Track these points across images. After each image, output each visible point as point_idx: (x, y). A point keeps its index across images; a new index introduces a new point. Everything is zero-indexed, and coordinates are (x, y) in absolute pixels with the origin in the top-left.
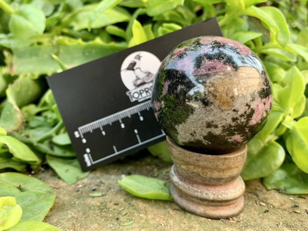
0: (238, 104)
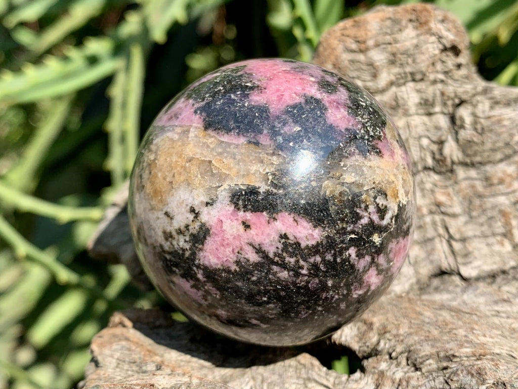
0: (175, 203)
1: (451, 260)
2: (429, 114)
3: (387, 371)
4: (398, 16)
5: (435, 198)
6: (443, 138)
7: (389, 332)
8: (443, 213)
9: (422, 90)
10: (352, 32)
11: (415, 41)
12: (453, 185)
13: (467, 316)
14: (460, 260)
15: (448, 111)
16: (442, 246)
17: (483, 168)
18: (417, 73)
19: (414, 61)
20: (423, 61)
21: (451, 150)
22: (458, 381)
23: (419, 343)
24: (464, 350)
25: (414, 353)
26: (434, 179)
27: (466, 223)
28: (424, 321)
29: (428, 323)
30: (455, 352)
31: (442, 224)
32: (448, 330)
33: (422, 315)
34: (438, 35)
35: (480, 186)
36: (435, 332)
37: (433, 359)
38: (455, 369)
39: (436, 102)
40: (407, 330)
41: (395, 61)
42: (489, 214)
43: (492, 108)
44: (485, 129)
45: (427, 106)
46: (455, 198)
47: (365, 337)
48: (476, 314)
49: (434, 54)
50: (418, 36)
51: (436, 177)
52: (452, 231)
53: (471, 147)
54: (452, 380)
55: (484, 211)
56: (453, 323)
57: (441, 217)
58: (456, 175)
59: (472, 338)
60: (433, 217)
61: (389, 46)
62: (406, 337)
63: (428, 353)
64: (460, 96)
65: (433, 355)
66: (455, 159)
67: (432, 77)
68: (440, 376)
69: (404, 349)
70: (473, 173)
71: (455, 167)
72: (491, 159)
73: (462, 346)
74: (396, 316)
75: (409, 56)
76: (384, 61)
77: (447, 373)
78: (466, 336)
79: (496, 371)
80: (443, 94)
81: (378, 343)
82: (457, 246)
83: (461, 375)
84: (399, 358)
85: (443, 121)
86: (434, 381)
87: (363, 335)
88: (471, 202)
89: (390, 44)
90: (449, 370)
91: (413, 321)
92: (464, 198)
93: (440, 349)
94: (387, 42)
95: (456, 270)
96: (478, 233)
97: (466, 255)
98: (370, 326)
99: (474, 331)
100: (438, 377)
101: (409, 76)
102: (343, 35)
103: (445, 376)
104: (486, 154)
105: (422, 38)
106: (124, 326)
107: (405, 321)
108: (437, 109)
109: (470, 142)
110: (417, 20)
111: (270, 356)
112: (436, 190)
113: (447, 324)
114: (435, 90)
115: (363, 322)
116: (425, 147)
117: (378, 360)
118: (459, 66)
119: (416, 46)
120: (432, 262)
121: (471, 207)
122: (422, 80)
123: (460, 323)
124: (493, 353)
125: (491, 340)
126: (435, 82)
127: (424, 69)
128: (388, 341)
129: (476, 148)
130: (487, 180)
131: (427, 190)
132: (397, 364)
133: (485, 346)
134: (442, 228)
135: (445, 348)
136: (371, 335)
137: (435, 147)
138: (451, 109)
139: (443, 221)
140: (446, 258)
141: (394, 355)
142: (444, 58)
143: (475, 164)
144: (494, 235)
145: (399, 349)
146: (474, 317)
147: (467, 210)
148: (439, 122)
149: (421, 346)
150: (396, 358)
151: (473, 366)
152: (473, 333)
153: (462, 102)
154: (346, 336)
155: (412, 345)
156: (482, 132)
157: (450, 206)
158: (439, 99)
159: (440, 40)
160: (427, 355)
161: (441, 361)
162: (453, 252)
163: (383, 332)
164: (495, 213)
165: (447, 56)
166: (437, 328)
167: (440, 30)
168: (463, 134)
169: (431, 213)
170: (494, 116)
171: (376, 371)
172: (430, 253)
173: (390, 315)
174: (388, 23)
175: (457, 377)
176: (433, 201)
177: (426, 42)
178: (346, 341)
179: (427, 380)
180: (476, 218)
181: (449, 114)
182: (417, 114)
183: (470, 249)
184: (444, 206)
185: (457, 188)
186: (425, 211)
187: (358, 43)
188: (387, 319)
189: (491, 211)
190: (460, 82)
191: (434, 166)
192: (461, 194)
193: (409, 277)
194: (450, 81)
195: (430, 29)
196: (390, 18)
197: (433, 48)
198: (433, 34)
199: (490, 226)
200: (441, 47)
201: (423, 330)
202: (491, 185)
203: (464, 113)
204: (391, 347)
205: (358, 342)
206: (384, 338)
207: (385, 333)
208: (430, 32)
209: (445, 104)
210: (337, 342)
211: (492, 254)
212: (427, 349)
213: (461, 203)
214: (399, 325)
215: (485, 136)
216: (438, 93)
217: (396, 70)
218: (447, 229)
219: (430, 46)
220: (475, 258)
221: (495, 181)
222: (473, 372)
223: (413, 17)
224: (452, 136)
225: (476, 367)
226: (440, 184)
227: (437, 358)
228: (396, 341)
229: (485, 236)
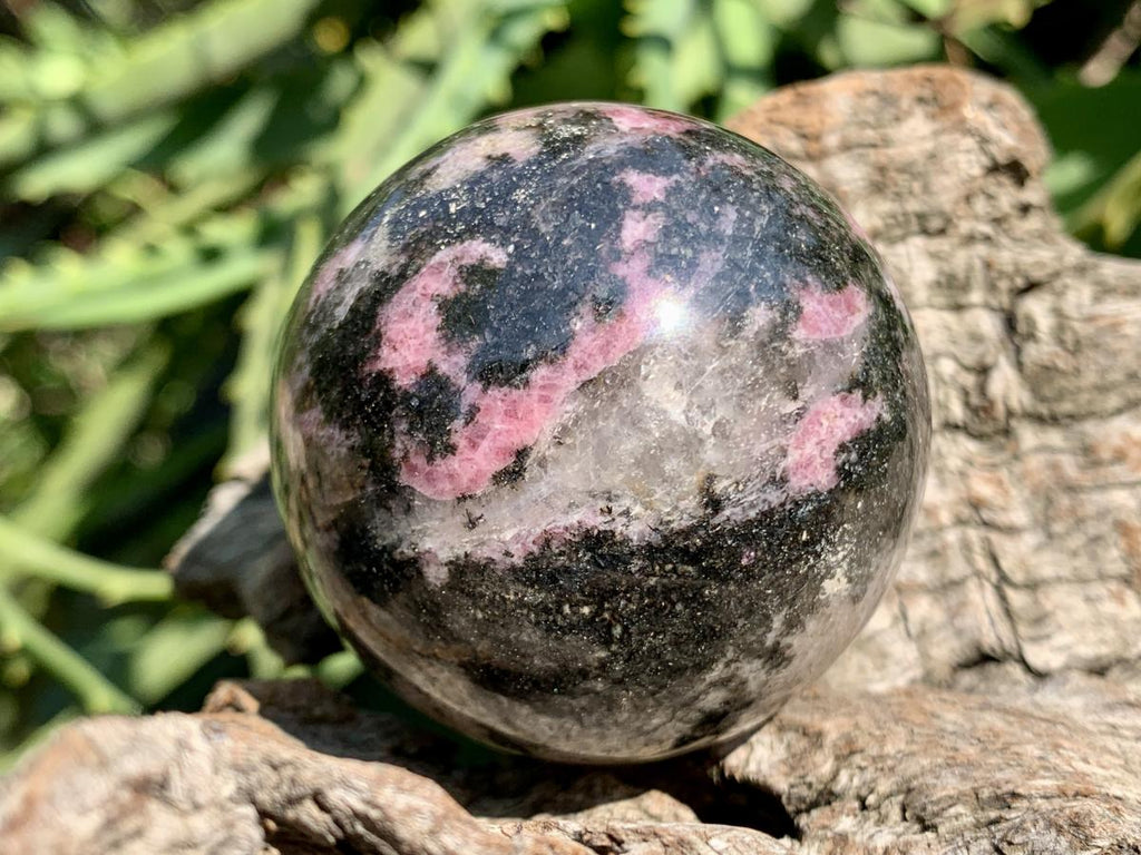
1: (1004, 629)
2: (958, 308)
3: (855, 833)
4: (894, 89)
5: (969, 488)
6: (989, 360)
7: (862, 751)
8: (986, 524)
9: (942, 255)
10: (792, 115)
11: (929, 145)
12: (1010, 463)
13: (1044, 725)
14: (1023, 630)
15: (1000, 303)
16: (983, 597)
17: (1078, 427)
18: (933, 215)
19: (926, 189)
20: (946, 192)
21: (1006, 385)
22: (1024, 844)
23: (931, 771)
24: (1039, 783)
25: (920, 793)
26: (966, 448)
27: (1039, 549)
28: (943, 730)
29: (954, 733)
30: (1017, 787)
31: (984, 549)
32: (999, 745)
33: (938, 717)
34: (980, 136)
35: (1070, 466)
36: (971, 751)
37: (964, 804)
38: (1018, 820)
39: (972, 281)
40: (903, 746)
41: (885, 185)
42: (1092, 529)
43: (1097, 299)
44: (1084, 342)
45: (952, 290)
46: (1014, 492)
47: (803, 763)
48: (1063, 724)
49: (969, 175)
50: (936, 134)
51: (970, 446)
52: (1005, 564)
53: (1050, 380)
54: (1010, 843)
55: (1080, 522)
56: (1013, 735)
57: (983, 532)
58: (1016, 440)
59: (1058, 762)
60: (964, 533)
61: (872, 152)
62: (900, 761)
63: (952, 792)
64: (1025, 271)
65: (965, 795)
66: (1015, 404)
67: (965, 227)
68: (982, 838)
69: (895, 787)
70: (1055, 437)
71: (1014, 423)
72: (1097, 407)
73: (1033, 775)
74: (877, 721)
75: (915, 176)
76: (861, 183)
77: (999, 831)
78: (1041, 758)
79: (1116, 822)
80: (988, 265)
81: (835, 776)
82: (1017, 599)
83: (1033, 830)
84: (883, 806)
85: (989, 325)
86: (968, 849)
87: (800, 759)
88: (1049, 502)
89: (874, 146)
90: (1004, 825)
91: (916, 730)
92: (1035, 492)
93: (981, 783)
94: (866, 142)
95: (1015, 653)
96: (1065, 572)
97: (1040, 620)
98: (816, 739)
99: (1061, 751)
100: (977, 839)
101: (914, 221)
102: (771, 121)
103: (994, 837)
104: (1084, 397)
105: (946, 139)
106: (239, 709)
107: (900, 729)
108: (976, 296)
109: (1048, 370)
110: (935, 99)
111: (579, 797)
112: (972, 472)
113: (997, 735)
114: (971, 257)
115: (801, 731)
116: (947, 378)
117: (833, 811)
118: (1025, 209)
119: (932, 157)
120: (959, 633)
121: (1051, 513)
122: (942, 232)
123: (1028, 735)
124: (1108, 795)
125: (1100, 771)
126: (970, 239)
127: (948, 207)
128: (857, 771)
129: (1063, 382)
130: (1089, 454)
131: (952, 472)
132: (879, 820)
133: (1088, 778)
134: (984, 557)
135: (993, 780)
136: (818, 757)
137: (969, 380)
138: (1005, 300)
139: (987, 543)
140: (993, 623)
141: (871, 800)
142: (993, 189)
143: (1059, 417)
144: (1103, 577)
145: (884, 786)
146: (1060, 728)
147: (1041, 518)
148: (978, 326)
149: (937, 778)
150: (878, 807)
151: (1061, 811)
152: (1058, 753)
153: (1031, 287)
154: (759, 764)
155: (915, 777)
156: (1076, 349)
157: (1004, 509)
158: (979, 276)
159: (984, 146)
160: (951, 797)
161: (983, 809)
162: (1008, 613)
163: (845, 752)
164: (1104, 528)
165: (1000, 184)
166: (975, 742)
167: (984, 124)
168: (1032, 353)
169: (960, 522)
170: (1102, 316)
171: (829, 834)
172: (954, 614)
173: (863, 720)
174: (871, 102)
175: (1023, 834)
176: (964, 495)
177: (953, 148)
178: (759, 771)
179: (950, 847)
180: (1061, 537)
181: (1002, 310)
182: (932, 306)
183: (1048, 606)
184: (990, 509)
185: (1018, 468)
186: (945, 517)
187: (804, 141)
188: (857, 726)
189: (1096, 523)
190: (1025, 245)
191: (967, 421)
192: (1027, 483)
193: (906, 664)
194: (1004, 240)
195: (963, 121)
196: (875, 93)
197: (970, 162)
198: (969, 132)
199: (1094, 557)
200: (986, 161)
201: (942, 746)
202: (1097, 464)
203: (1037, 308)
204: (864, 783)
205: (787, 775)
206: (850, 765)
207: (852, 753)
208: (963, 128)
209: (992, 287)
210: (737, 777)
211: (1098, 623)
212: (950, 784)
213: (1027, 502)
214: (885, 736)
215: (1082, 360)
216: (978, 264)
217: (885, 206)
218: (995, 560)
219: (962, 158)
220: (1060, 627)
221: (1106, 455)
222: (1061, 822)
223: (926, 93)
224: (1008, 357)
225: (1067, 812)
226: (980, 460)
227: (975, 802)
228: (876, 769)
229: (1082, 580)
